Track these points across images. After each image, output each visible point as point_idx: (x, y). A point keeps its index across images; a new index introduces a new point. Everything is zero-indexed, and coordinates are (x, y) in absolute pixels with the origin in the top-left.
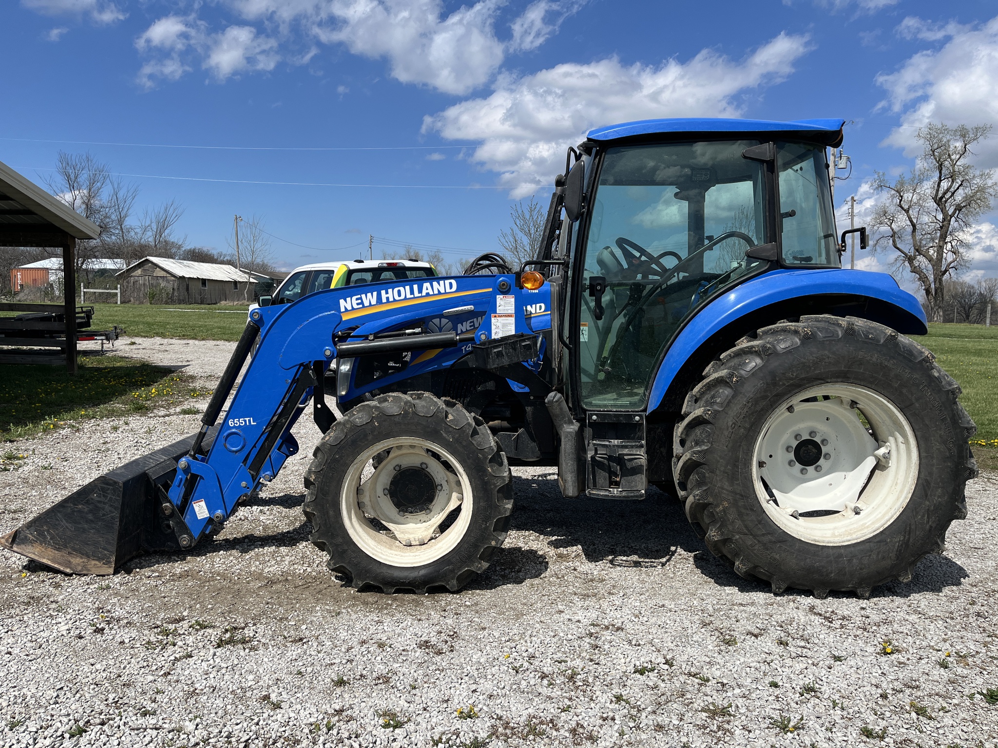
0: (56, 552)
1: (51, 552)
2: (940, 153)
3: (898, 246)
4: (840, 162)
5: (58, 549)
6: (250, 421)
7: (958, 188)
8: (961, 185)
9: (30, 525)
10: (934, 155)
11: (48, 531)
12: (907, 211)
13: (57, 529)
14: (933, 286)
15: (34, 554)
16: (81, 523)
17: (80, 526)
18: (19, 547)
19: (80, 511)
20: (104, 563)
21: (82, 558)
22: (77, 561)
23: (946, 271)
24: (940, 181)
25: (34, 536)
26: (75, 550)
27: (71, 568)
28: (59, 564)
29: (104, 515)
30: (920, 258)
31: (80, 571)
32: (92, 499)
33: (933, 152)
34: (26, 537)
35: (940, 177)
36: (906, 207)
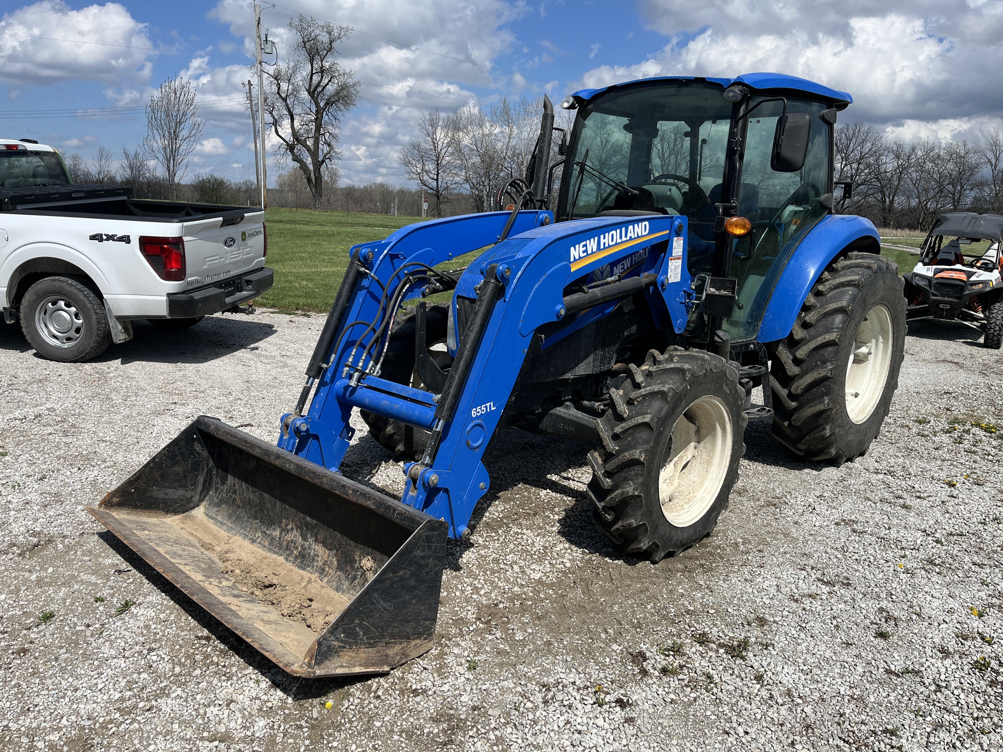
0: (370, 650)
1: (365, 653)
2: (311, 46)
3: (280, 133)
4: (266, 46)
5: (372, 646)
6: (491, 406)
7: (328, 84)
8: (330, 81)
9: (334, 629)
10: (305, 47)
11: (361, 625)
12: (285, 100)
13: (372, 617)
14: (312, 175)
15: (342, 666)
16: (401, 596)
17: (400, 600)
18: (322, 666)
19: (401, 579)
20: (425, 639)
21: (401, 643)
22: (394, 651)
23: (323, 161)
24: (312, 74)
25: (342, 641)
26: (393, 636)
27: (388, 664)
28: (373, 665)
29: (428, 573)
30: (299, 146)
31: (398, 662)
32: (415, 557)
33: (305, 44)
34: (329, 647)
35: (312, 70)
36: (283, 95)
